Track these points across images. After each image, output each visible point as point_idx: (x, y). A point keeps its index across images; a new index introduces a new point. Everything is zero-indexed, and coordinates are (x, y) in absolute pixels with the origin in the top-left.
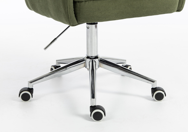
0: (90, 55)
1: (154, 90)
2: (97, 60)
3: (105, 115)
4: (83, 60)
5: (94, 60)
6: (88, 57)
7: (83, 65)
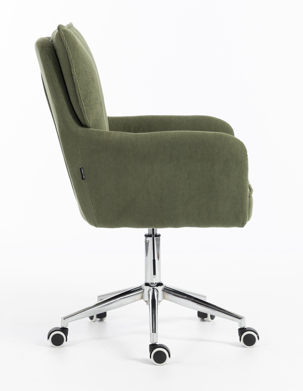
0: (149, 282)
1: (242, 331)
2: (160, 288)
3: (169, 356)
4: (140, 289)
5: (156, 287)
6: (147, 284)
7: (140, 296)
